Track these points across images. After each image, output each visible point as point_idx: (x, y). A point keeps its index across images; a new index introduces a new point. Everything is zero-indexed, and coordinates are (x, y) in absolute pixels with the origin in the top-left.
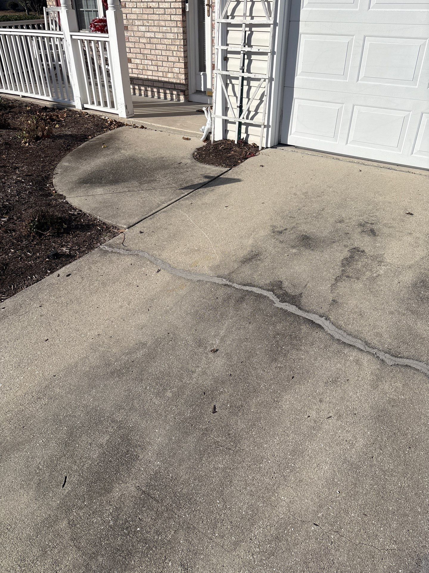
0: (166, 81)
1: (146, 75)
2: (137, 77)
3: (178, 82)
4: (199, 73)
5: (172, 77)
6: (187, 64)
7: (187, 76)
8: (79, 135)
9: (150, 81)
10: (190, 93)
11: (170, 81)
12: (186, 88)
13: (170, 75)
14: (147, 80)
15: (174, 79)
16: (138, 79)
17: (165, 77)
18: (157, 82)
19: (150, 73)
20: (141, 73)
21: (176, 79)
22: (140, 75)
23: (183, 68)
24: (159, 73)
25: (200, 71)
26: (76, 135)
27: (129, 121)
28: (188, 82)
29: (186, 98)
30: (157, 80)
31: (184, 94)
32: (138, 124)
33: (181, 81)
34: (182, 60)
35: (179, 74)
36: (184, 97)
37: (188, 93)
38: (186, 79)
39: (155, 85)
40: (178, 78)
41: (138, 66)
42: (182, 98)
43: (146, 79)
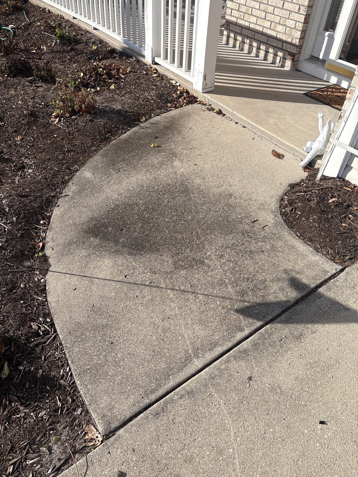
0: (273, 36)
1: (248, 21)
2: (235, 22)
3: (289, 40)
4: (324, 32)
5: (282, 32)
6: (309, 17)
7: (305, 35)
8: (130, 112)
9: (251, 30)
10: (301, 59)
11: (278, 36)
12: (298, 51)
13: (280, 28)
14: (247, 29)
15: (284, 35)
16: (236, 24)
17: (272, 30)
18: (260, 33)
19: (253, 20)
20: (242, 18)
21: (287, 36)
22: (240, 20)
23: (301, 22)
24: (265, 23)
25: (326, 29)
26: (126, 112)
27: (205, 97)
28: (303, 42)
29: (294, 65)
30: (261, 31)
31: (293, 60)
32: (215, 105)
33: (294, 40)
34: (303, 11)
35: (294, 30)
36: (291, 64)
37: (299, 58)
38: (302, 38)
39: (256, 37)
40: (290, 35)
41: (240, 7)
42: (288, 64)
43: (247, 26)
